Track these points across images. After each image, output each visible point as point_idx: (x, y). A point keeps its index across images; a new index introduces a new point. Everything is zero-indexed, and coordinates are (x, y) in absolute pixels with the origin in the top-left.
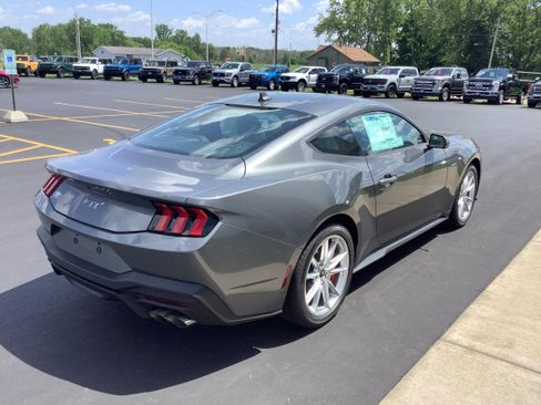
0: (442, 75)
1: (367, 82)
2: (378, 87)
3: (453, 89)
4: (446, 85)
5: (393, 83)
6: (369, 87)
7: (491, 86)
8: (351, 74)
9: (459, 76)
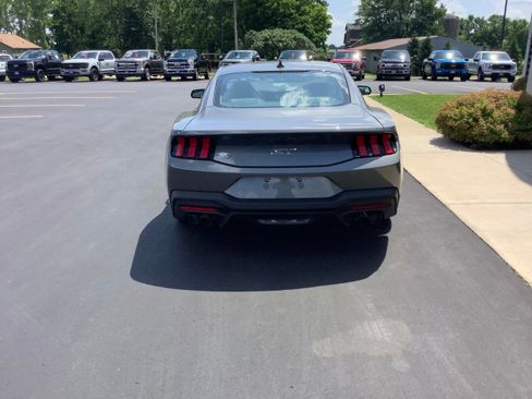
0: (139, 57)
1: (67, 66)
2: (80, 71)
3: (154, 69)
4: (147, 66)
5: (94, 67)
6: (71, 71)
7: (187, 65)
8: (46, 60)
9: (155, 57)
